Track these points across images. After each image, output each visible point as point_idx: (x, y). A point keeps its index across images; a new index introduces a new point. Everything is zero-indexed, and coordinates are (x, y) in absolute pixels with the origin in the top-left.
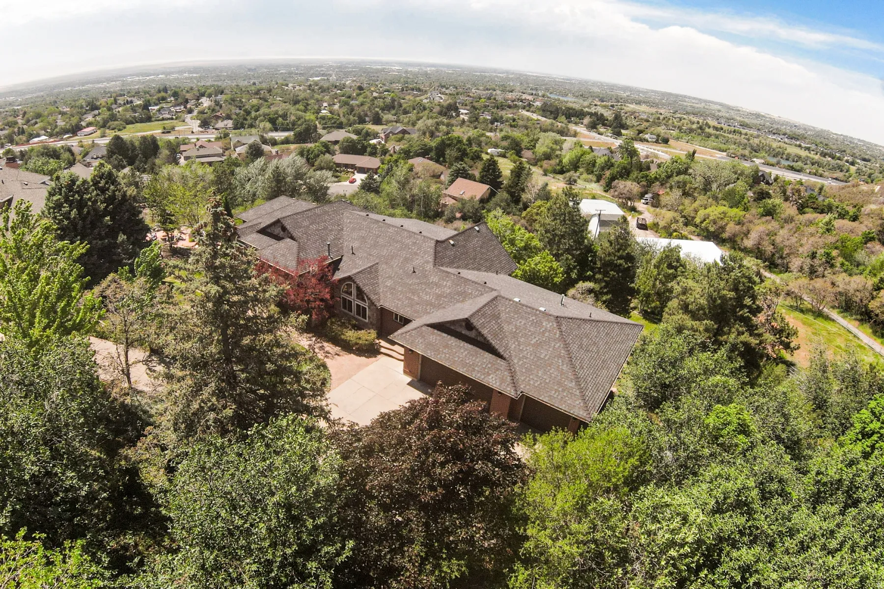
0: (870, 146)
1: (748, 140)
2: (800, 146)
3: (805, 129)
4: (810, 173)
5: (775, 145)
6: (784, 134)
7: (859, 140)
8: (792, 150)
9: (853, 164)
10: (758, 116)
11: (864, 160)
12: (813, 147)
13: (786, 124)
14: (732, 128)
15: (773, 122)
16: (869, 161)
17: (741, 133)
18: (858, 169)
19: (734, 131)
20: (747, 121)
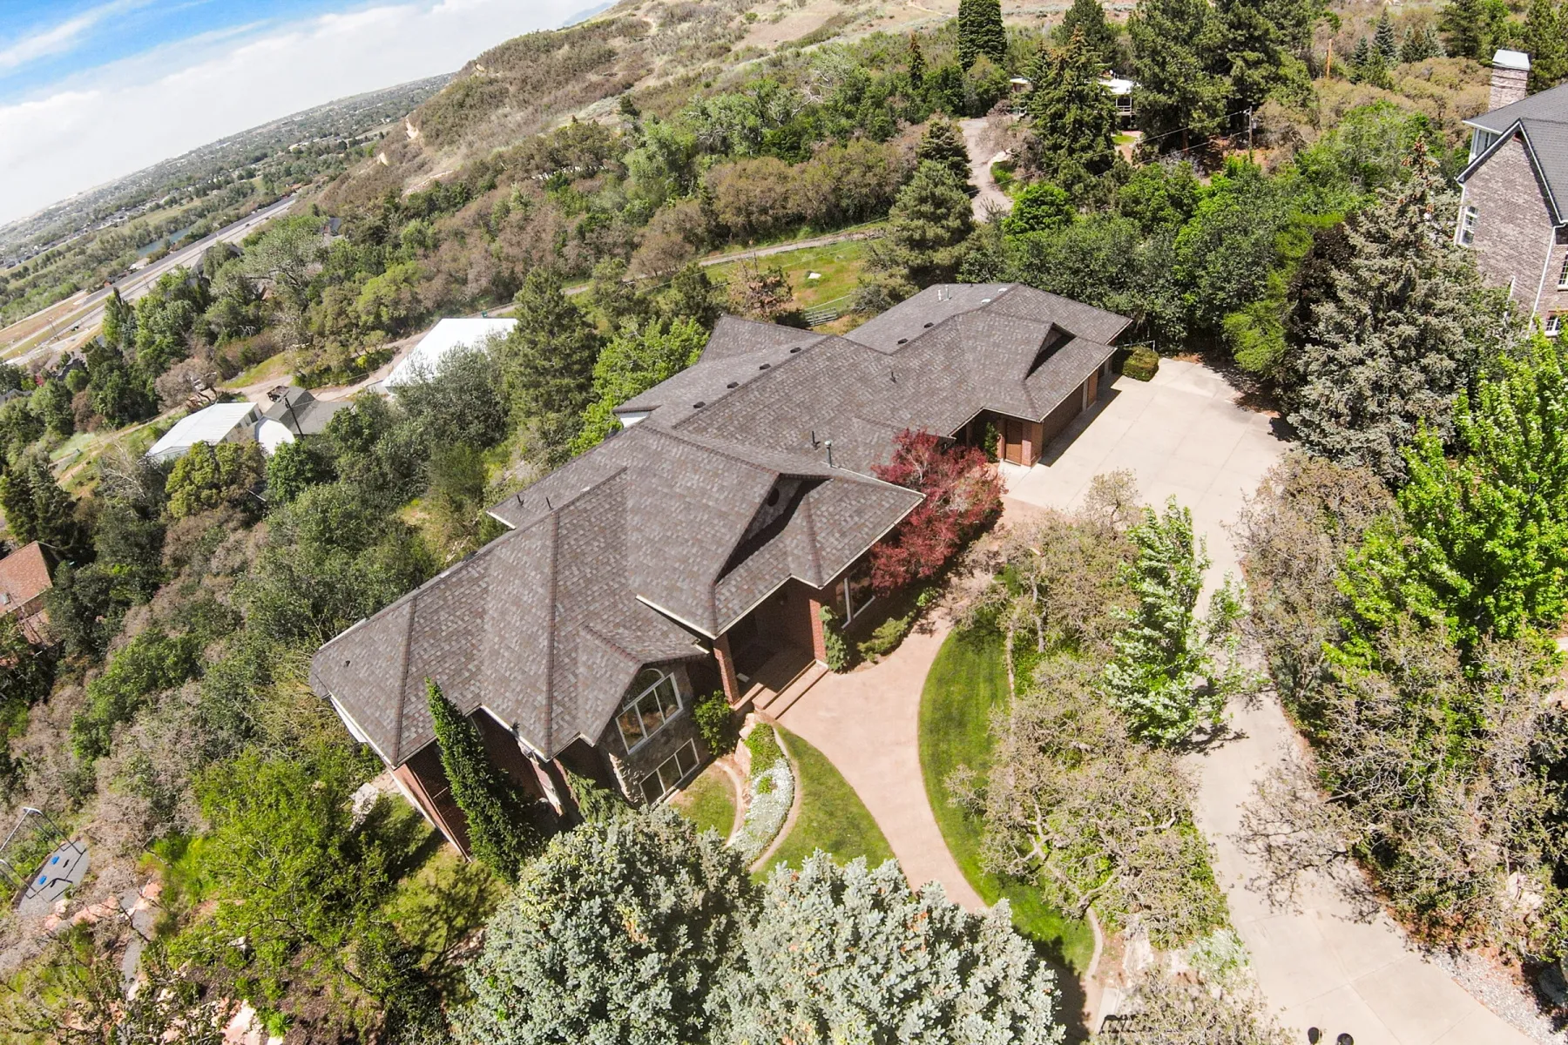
0: (244, 138)
1: (83, 252)
2: (158, 206)
3: (134, 183)
4: (222, 226)
5: (126, 231)
6: (119, 208)
7: (221, 142)
8: (156, 219)
9: (251, 175)
10: (49, 215)
11: (258, 160)
12: (176, 195)
13: (101, 194)
14: (39, 259)
15: (79, 206)
16: (265, 156)
17: (60, 253)
18: (265, 176)
19: (48, 259)
20: (44, 232)
